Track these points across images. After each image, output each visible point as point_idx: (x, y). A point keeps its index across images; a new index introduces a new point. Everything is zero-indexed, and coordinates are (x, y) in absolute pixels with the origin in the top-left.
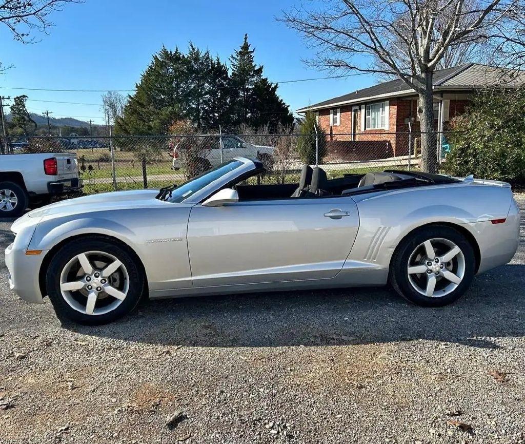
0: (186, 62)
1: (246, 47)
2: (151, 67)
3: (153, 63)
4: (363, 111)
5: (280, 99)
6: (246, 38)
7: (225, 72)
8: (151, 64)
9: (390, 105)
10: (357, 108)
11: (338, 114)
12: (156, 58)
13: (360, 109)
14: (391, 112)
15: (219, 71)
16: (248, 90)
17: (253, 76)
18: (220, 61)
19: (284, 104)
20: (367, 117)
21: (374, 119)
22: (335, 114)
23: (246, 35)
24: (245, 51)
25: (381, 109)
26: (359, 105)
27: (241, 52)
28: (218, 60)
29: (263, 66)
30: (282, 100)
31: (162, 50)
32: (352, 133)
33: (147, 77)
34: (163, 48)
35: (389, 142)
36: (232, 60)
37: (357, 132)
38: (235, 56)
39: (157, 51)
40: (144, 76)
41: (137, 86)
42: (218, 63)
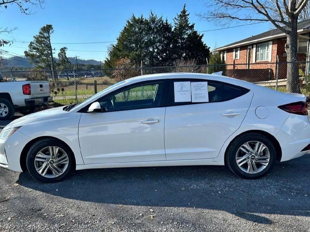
0: (147, 23)
1: (184, 12)
2: (125, 28)
3: (127, 25)
4: (254, 49)
5: (204, 43)
6: (185, 7)
7: (171, 29)
8: (125, 26)
9: (273, 44)
10: (251, 47)
11: (239, 52)
12: (128, 22)
13: (253, 48)
14: (273, 49)
15: (167, 28)
16: (184, 39)
17: (187, 30)
18: (168, 22)
19: (206, 46)
20: (257, 53)
21: (262, 54)
22: (236, 51)
23: (185, 5)
24: (184, 15)
25: (267, 47)
26: (252, 45)
27: (180, 15)
28: (167, 21)
29: (194, 24)
30: (205, 44)
31: (133, 17)
32: (248, 63)
33: (123, 34)
34: (132, 16)
35: (271, 70)
36: (175, 20)
37: (250, 63)
38: (177, 18)
39: (129, 18)
40: (121, 33)
41: (117, 39)
42: (167, 23)
